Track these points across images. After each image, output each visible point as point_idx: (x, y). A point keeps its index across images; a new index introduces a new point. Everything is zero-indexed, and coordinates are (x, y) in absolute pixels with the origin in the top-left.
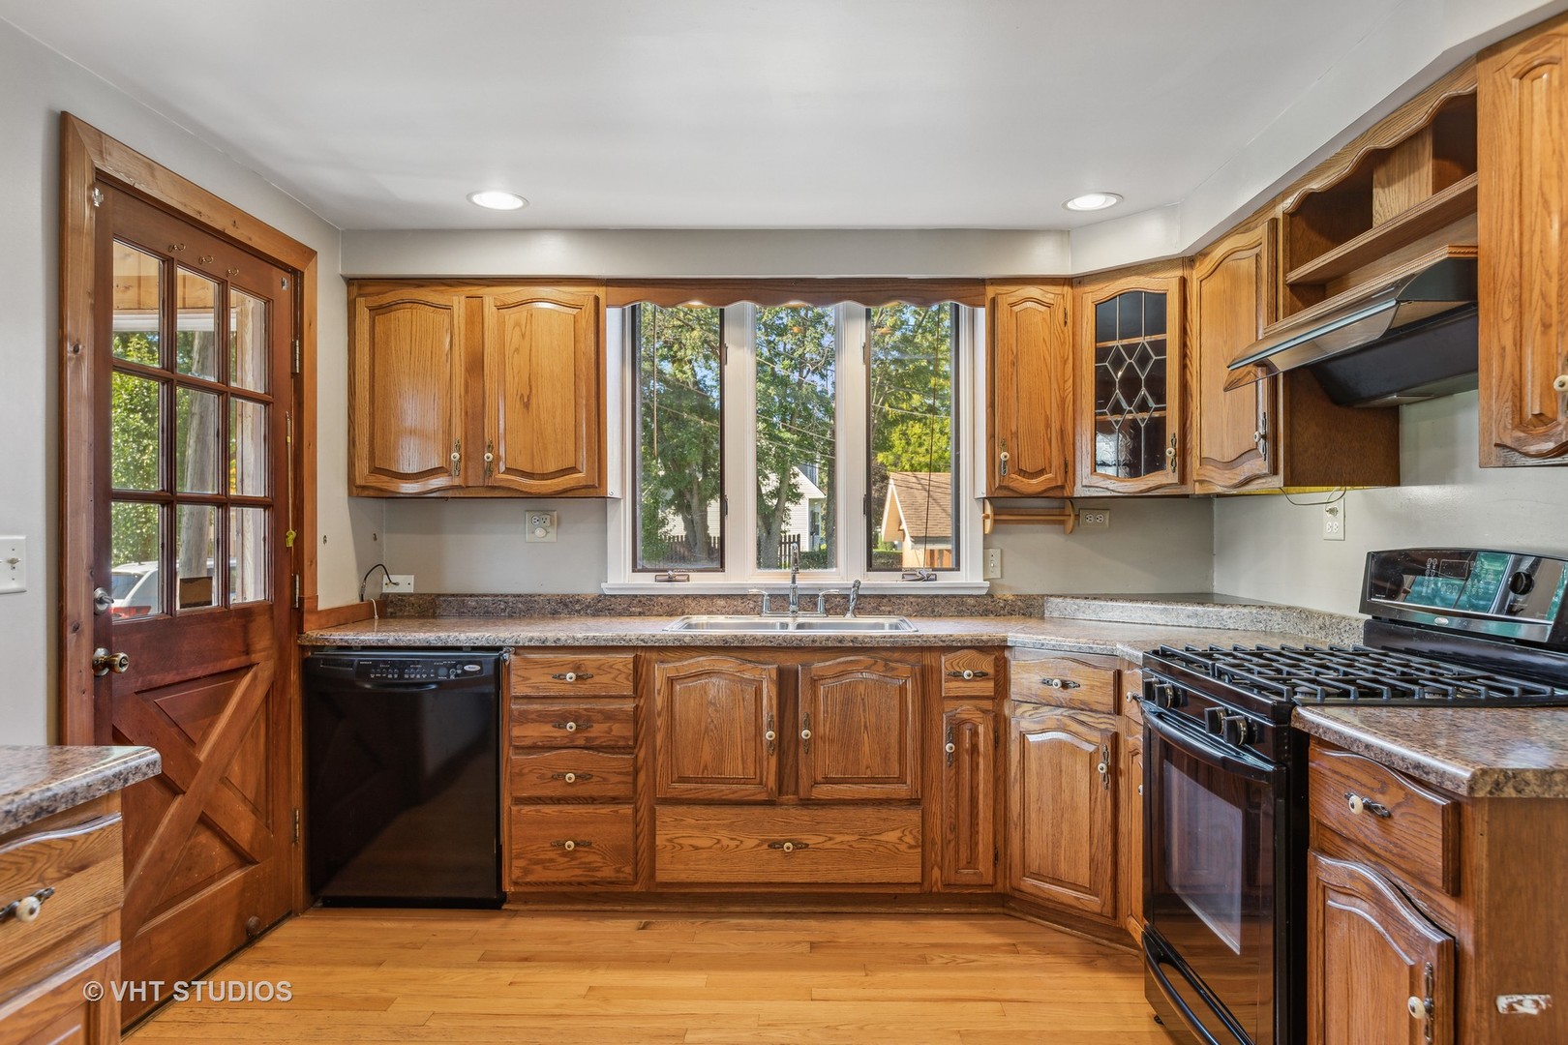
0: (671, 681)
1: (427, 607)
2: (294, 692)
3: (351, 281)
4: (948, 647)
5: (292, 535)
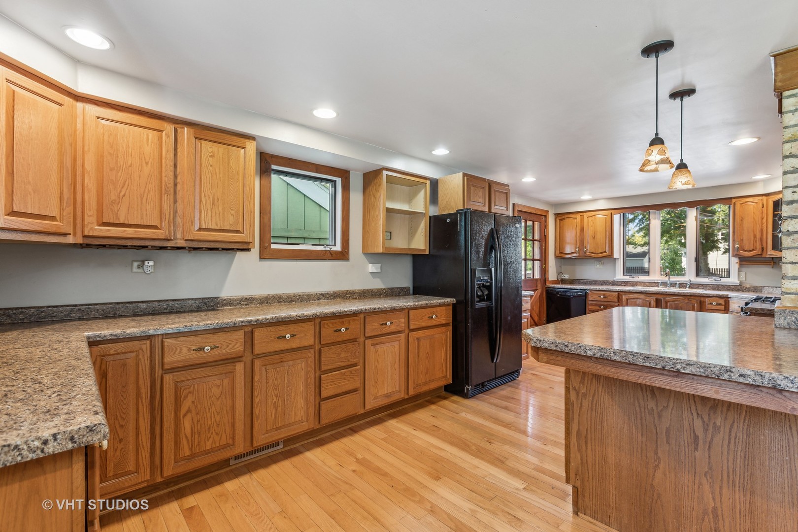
0: (627, 299)
1: (572, 282)
2: (544, 296)
3: (555, 214)
4: (708, 296)
5: (544, 266)
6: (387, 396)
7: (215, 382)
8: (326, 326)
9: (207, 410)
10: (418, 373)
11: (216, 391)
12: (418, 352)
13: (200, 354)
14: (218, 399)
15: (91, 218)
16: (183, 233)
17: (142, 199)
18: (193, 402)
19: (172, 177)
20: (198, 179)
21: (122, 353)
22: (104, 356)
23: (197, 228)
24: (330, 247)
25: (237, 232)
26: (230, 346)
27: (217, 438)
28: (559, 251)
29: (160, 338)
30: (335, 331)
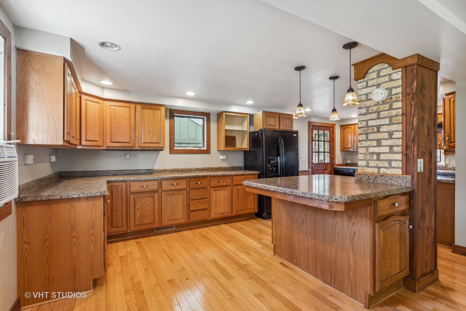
2: (333, 172)
3: (341, 126)
5: (332, 156)
6: (222, 214)
7: (148, 199)
8: (192, 181)
9: (145, 209)
10: (238, 205)
11: (148, 203)
12: (238, 196)
13: (142, 188)
14: (149, 205)
15: (108, 141)
16: (138, 144)
17: (124, 132)
18: (140, 205)
19: (134, 124)
20: (143, 124)
21: (117, 186)
22: (112, 186)
23: (143, 142)
24: (201, 148)
25: (158, 143)
26: (153, 186)
27: (148, 220)
28: (343, 147)
29: (129, 182)
30: (196, 183)
